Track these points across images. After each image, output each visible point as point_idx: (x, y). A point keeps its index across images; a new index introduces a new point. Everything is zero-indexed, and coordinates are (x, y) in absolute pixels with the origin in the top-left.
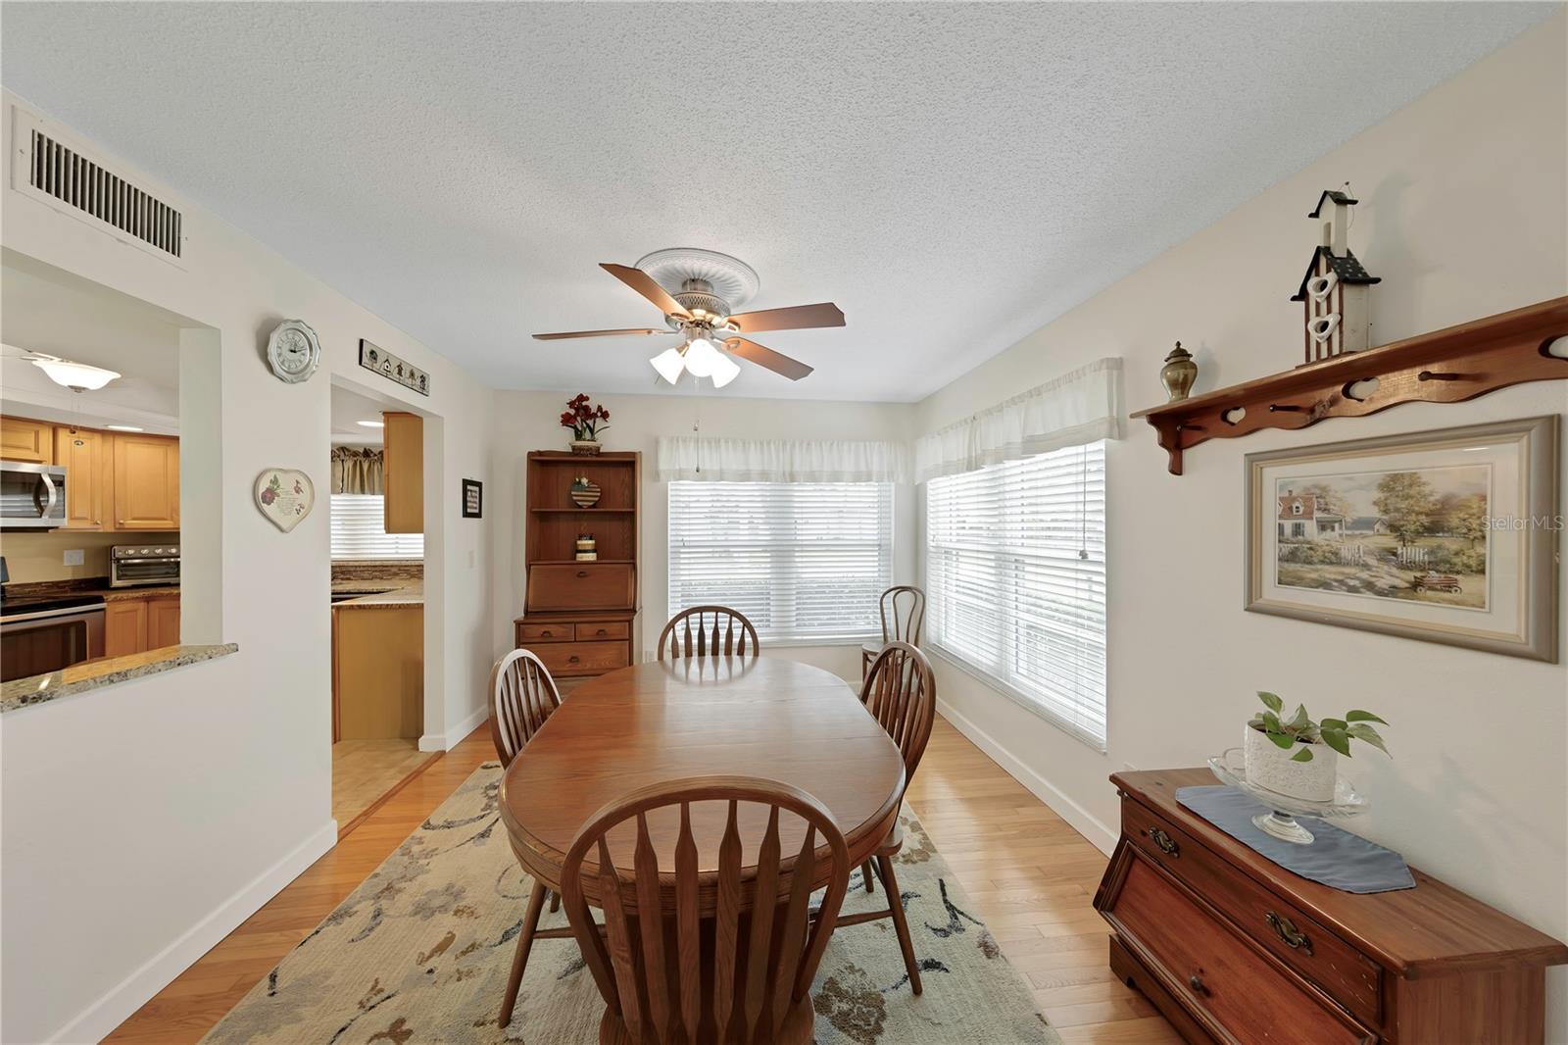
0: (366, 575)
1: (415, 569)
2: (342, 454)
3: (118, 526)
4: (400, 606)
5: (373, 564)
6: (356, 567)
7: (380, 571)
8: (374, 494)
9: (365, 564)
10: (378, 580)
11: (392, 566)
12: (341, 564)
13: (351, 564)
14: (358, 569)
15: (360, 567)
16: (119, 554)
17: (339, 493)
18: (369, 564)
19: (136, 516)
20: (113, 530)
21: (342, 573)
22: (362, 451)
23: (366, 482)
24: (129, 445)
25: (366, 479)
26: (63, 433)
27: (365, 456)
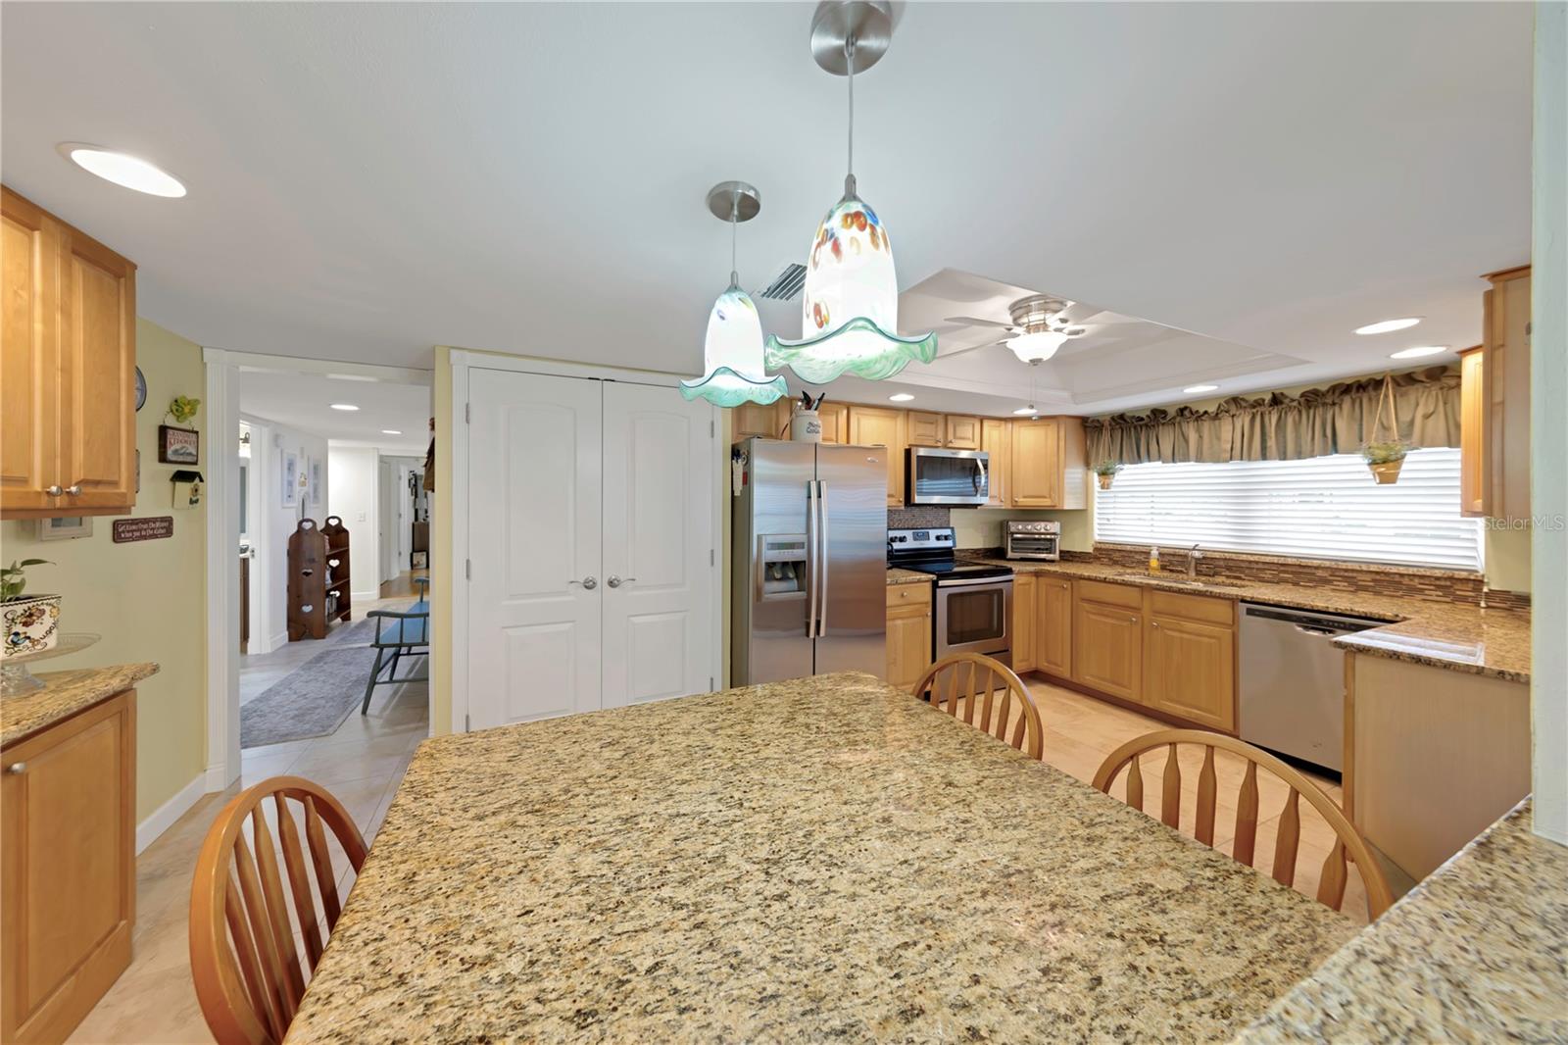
0: (1267, 575)
1: (1368, 577)
2: (1233, 407)
3: (1014, 504)
4: (1417, 660)
6: (1250, 562)
8: (1285, 459)
9: (1268, 559)
10: (1290, 586)
11: (1317, 568)
12: (1227, 556)
13: (1244, 557)
15: (1257, 563)
16: (1013, 529)
17: (1226, 461)
19: (1026, 494)
20: (1010, 507)
21: (1229, 568)
22: (1268, 398)
23: (1272, 443)
24: (1022, 429)
25: (1271, 438)
26: (986, 424)
27: (1271, 405)
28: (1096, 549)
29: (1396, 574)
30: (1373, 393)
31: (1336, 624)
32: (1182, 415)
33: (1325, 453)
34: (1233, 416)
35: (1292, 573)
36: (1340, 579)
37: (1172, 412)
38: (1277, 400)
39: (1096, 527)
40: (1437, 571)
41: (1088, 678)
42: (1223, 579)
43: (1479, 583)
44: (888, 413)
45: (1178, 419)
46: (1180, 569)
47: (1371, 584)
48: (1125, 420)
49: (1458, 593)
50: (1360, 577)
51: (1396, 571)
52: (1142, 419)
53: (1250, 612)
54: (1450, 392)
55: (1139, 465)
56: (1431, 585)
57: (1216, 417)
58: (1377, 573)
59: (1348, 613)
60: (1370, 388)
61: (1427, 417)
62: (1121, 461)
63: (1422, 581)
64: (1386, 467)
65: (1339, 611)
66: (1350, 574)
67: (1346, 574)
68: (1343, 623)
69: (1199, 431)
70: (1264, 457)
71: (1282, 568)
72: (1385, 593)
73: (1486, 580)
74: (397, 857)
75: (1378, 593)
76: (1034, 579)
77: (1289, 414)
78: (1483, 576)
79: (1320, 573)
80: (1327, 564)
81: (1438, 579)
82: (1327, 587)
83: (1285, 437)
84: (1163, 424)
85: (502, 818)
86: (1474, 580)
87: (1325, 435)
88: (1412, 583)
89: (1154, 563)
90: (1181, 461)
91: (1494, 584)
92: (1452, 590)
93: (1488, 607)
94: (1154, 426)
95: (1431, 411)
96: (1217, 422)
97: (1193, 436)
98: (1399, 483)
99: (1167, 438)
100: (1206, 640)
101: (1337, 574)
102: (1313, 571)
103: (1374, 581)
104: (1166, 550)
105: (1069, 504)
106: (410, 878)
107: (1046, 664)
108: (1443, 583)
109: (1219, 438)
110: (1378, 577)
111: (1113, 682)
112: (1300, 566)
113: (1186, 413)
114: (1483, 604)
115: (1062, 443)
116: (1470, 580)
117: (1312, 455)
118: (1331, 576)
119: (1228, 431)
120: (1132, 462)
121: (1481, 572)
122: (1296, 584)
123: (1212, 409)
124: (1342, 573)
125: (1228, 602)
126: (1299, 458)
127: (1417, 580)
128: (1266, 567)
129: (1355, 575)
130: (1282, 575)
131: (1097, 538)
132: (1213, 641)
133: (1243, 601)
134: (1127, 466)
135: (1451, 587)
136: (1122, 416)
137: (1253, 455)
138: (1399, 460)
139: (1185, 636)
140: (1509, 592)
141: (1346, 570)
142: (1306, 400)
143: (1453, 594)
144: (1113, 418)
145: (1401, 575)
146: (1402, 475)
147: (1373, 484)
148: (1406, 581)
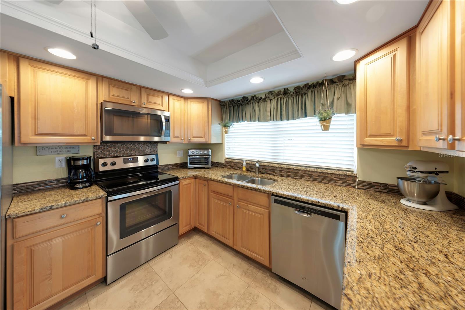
2: (270, 96)
3: (189, 141)
5: (288, 167)
6: (277, 167)
7: (291, 172)
8: (288, 120)
9: (283, 166)
11: (299, 170)
14: (278, 169)
15: (279, 168)
17: (268, 121)
18: (285, 166)
19: (194, 136)
20: (187, 143)
21: (270, 170)
22: (282, 91)
23: (284, 113)
24: (192, 103)
25: (284, 110)
26: (171, 98)
27: (284, 95)
28: (226, 162)
29: (326, 173)
30: (319, 88)
31: (312, 211)
32: (253, 100)
33: (302, 117)
34: (271, 100)
36: (307, 175)
37: (250, 98)
38: (286, 92)
39: (226, 151)
40: (341, 172)
41: (213, 233)
43: (355, 177)
44: (83, 75)
45: (252, 101)
46: (253, 170)
47: (318, 177)
48: (234, 102)
49: (348, 182)
50: (314, 174)
51: (326, 172)
52: (239, 101)
53: (276, 201)
54: (345, 87)
55: (239, 123)
56: (338, 178)
57: (265, 100)
58: (320, 172)
59: (317, 204)
60: (318, 86)
61: (338, 99)
62: (233, 122)
63: (335, 176)
64: (325, 120)
65: (313, 203)
66: (311, 173)
67: (309, 173)
68: (315, 210)
69: (259, 107)
70: (281, 119)
71: (288, 170)
72: (322, 182)
73: (358, 176)
75: (320, 182)
76: (193, 180)
77: (290, 99)
78: (357, 174)
79: (300, 172)
80: (303, 168)
81: (340, 175)
82: (303, 179)
83: (288, 110)
84: (247, 104)
86: (354, 176)
87: (302, 109)
88: (332, 177)
89: (244, 168)
91: (360, 178)
92: (345, 180)
93: (358, 188)
94: (244, 105)
95: (339, 96)
96: (265, 103)
97: (257, 109)
99: (248, 110)
100: (258, 215)
101: (306, 173)
103: (319, 176)
104: (249, 162)
105: (213, 141)
107: (198, 224)
108: (342, 177)
109: (266, 111)
110: (320, 174)
111: (223, 236)
112: (294, 169)
113: (255, 98)
114: (356, 188)
115: (210, 112)
116: (352, 176)
117: (298, 118)
118: (304, 174)
119: (269, 106)
120: (237, 122)
121: (356, 173)
122: (292, 178)
123: (263, 97)
124: (308, 173)
125: (266, 195)
126: (293, 120)
128: (282, 169)
130: (287, 173)
131: (226, 156)
132: (261, 216)
133: (273, 195)
134: (235, 123)
135: (345, 179)
136: (233, 100)
137: (278, 118)
138: (330, 119)
139: (250, 213)
140: (365, 181)
141: (309, 171)
142: (296, 91)
143: (346, 182)
144: (229, 101)
145: (328, 173)
146: (331, 127)
147: (321, 131)
148: (329, 176)
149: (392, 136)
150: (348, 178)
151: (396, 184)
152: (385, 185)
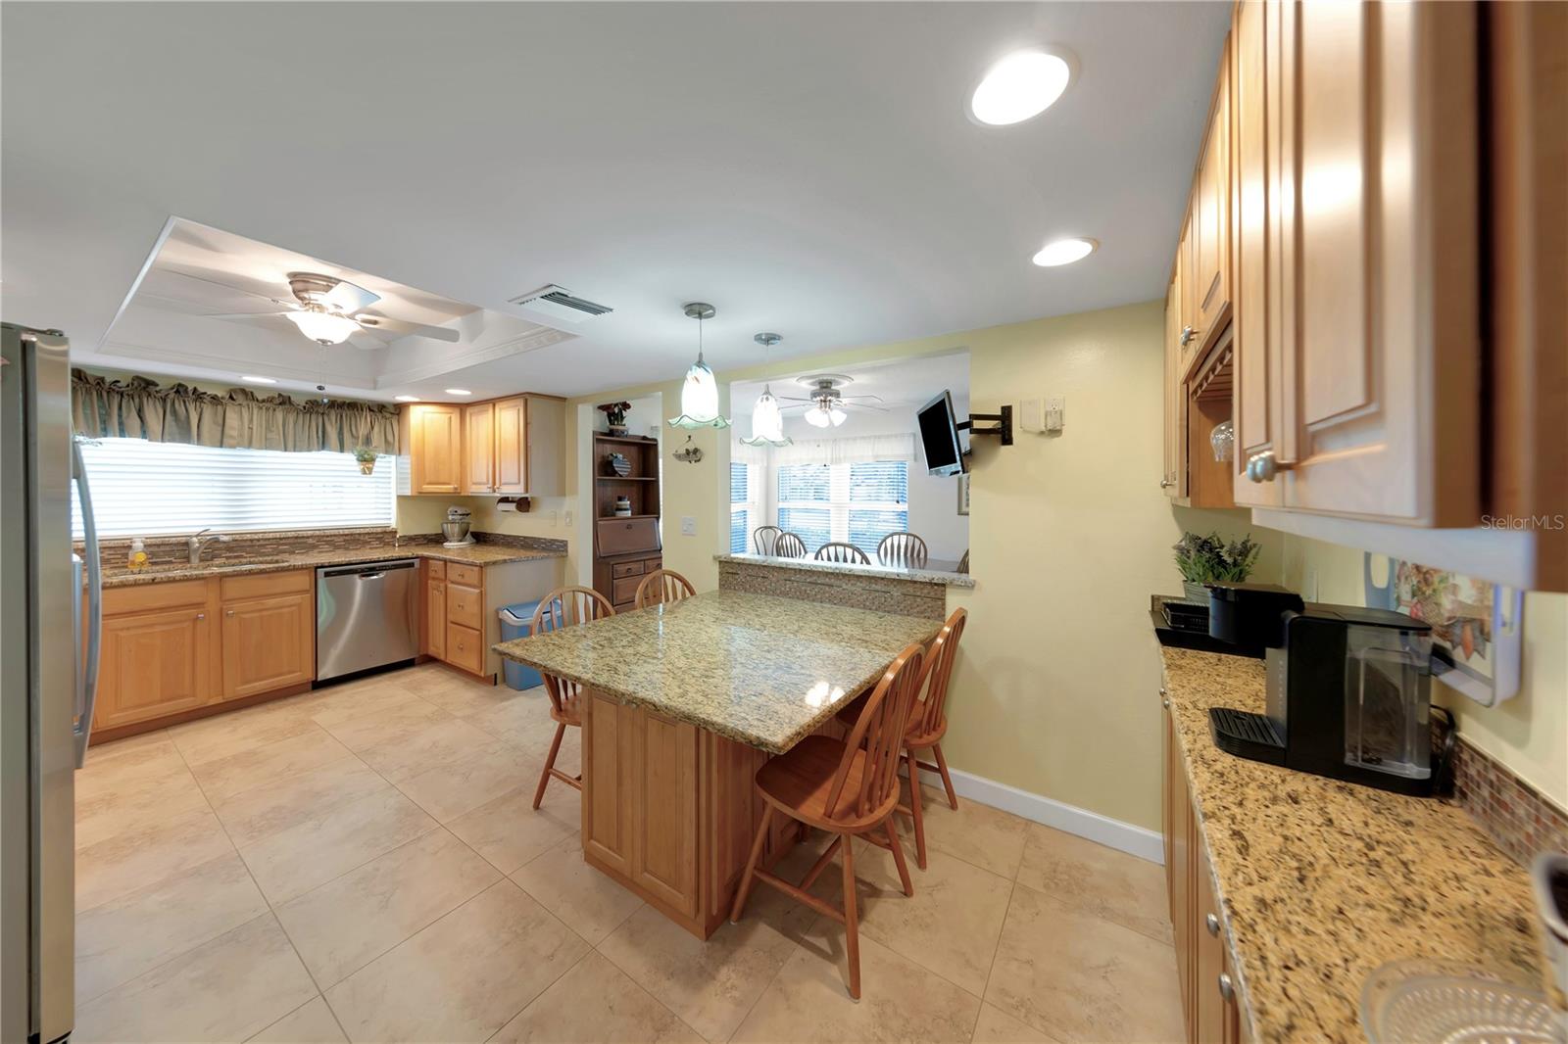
14: (256, 543)
18: (278, 535)
29: (357, 534)
31: (384, 568)
35: (289, 544)
36: (323, 543)
40: (378, 529)
42: (223, 560)
43: (394, 533)
47: (342, 543)
49: (385, 540)
50: (336, 539)
53: (327, 574)
56: (373, 538)
58: (346, 535)
59: (391, 558)
64: (366, 461)
65: (386, 558)
66: (330, 539)
71: (280, 542)
73: (398, 531)
74: (852, 677)
75: (347, 549)
79: (310, 541)
80: (318, 533)
81: (377, 533)
82: (314, 551)
85: (803, 671)
90: (169, 441)
91: (401, 532)
92: (382, 539)
98: (373, 474)
102: (305, 540)
103: (344, 541)
106: (852, 669)
108: (379, 536)
110: (347, 538)
112: (296, 538)
114: (397, 545)
116: (389, 532)
118: (319, 542)
121: (395, 528)
122: (290, 553)
124: (324, 539)
127: (367, 537)
128: (267, 542)
129: (333, 538)
130: (281, 547)
132: (294, 608)
133: (322, 567)
135: (383, 537)
143: (381, 541)
145: (359, 534)
146: (375, 469)
147: (360, 474)
148: (362, 538)
149: (449, 484)
150: (386, 536)
151: (440, 532)
152: (424, 536)
